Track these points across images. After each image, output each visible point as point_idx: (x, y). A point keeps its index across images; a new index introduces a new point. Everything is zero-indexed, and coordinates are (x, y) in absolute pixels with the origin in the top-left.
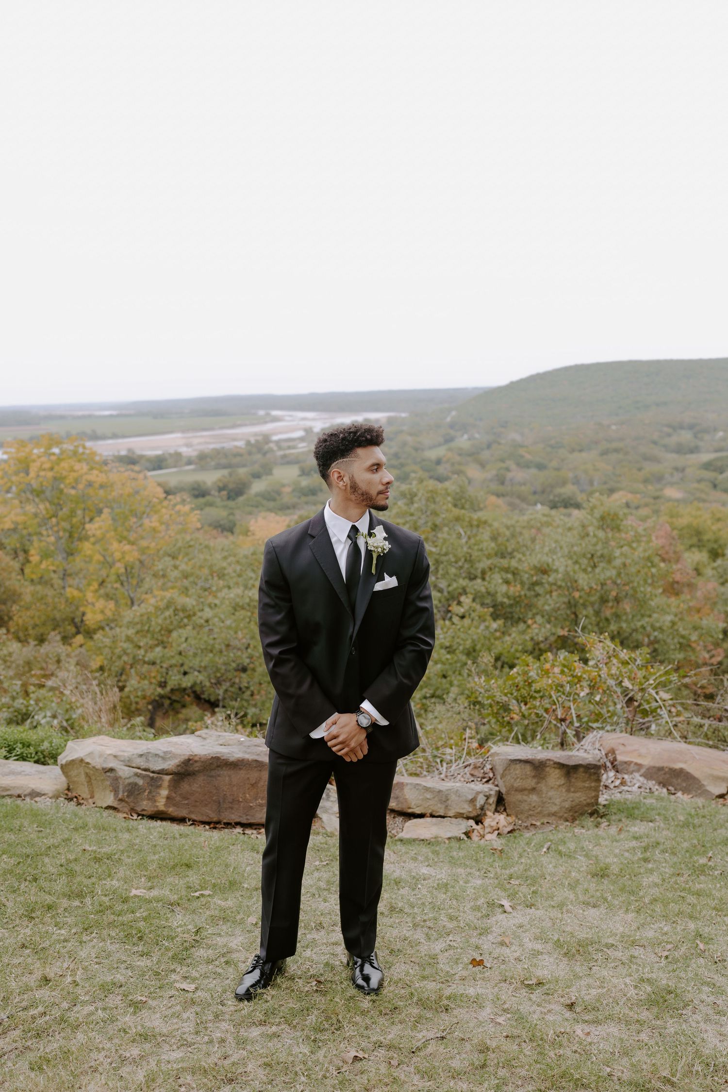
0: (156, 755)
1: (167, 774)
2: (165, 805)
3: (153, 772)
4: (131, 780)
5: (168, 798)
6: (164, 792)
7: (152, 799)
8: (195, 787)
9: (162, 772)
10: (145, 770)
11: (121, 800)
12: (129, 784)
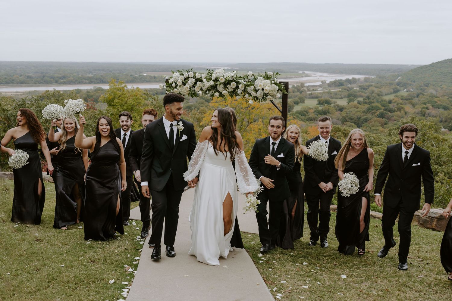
0: (433, 213)
1: (436, 218)
2: (435, 227)
3: (432, 217)
4: (425, 219)
5: (435, 225)
6: (435, 223)
7: (431, 225)
8: (442, 223)
9: (435, 217)
10: (429, 216)
11: (421, 224)
12: (424, 220)
